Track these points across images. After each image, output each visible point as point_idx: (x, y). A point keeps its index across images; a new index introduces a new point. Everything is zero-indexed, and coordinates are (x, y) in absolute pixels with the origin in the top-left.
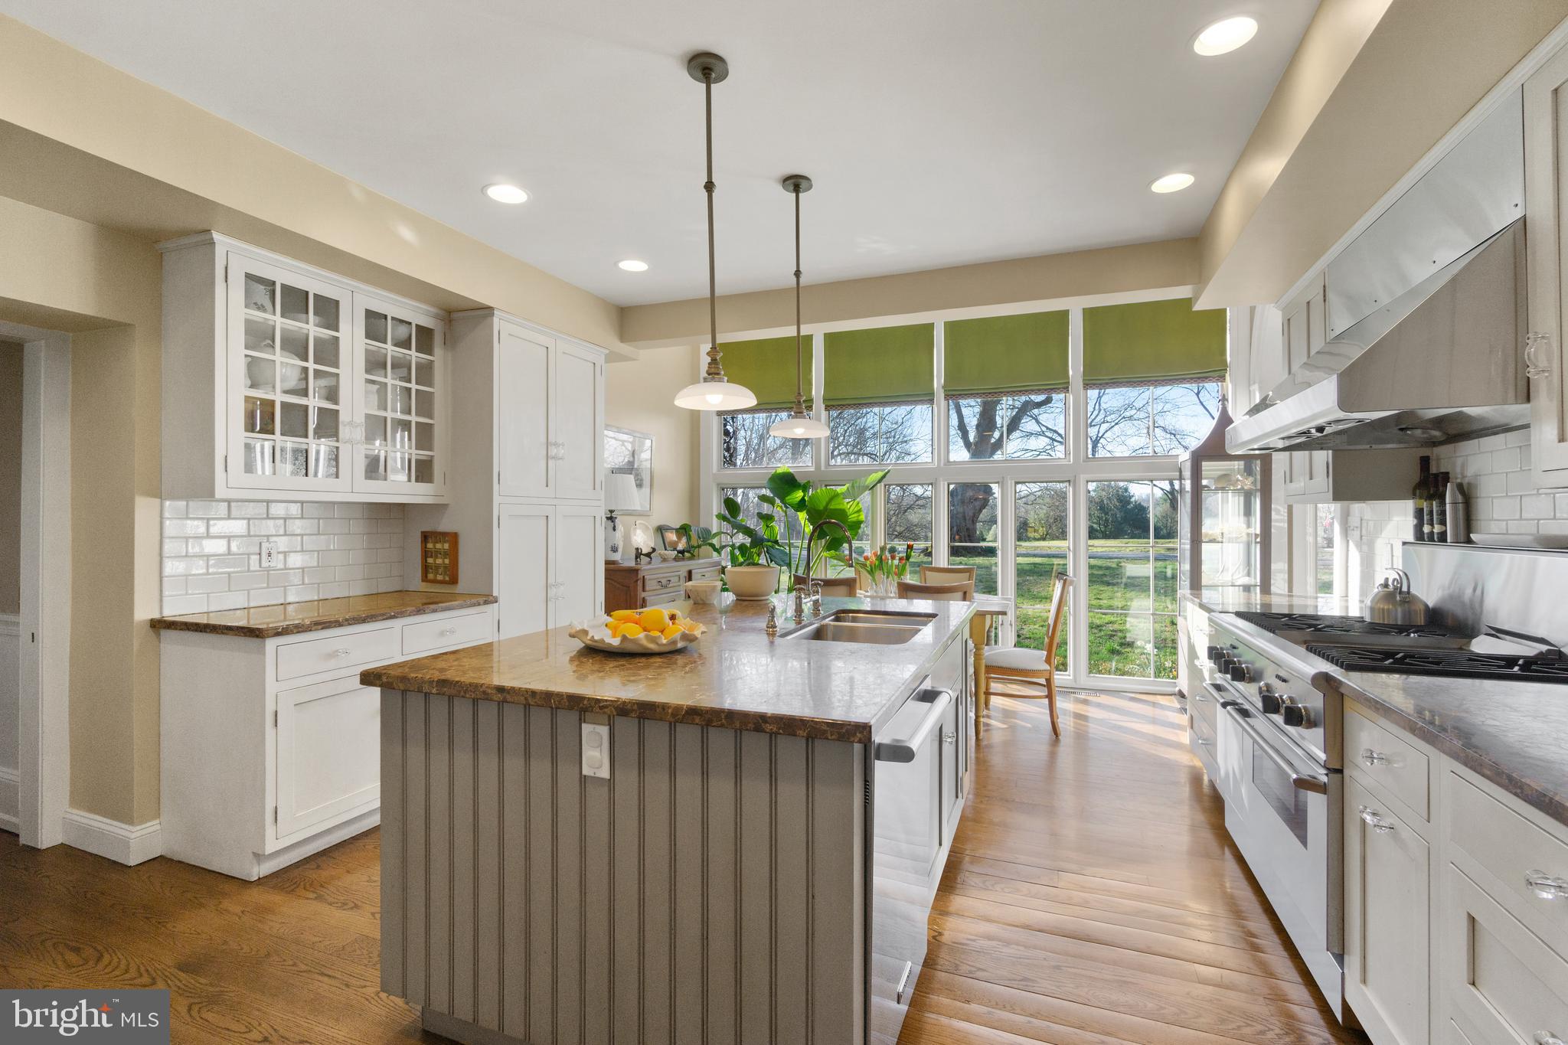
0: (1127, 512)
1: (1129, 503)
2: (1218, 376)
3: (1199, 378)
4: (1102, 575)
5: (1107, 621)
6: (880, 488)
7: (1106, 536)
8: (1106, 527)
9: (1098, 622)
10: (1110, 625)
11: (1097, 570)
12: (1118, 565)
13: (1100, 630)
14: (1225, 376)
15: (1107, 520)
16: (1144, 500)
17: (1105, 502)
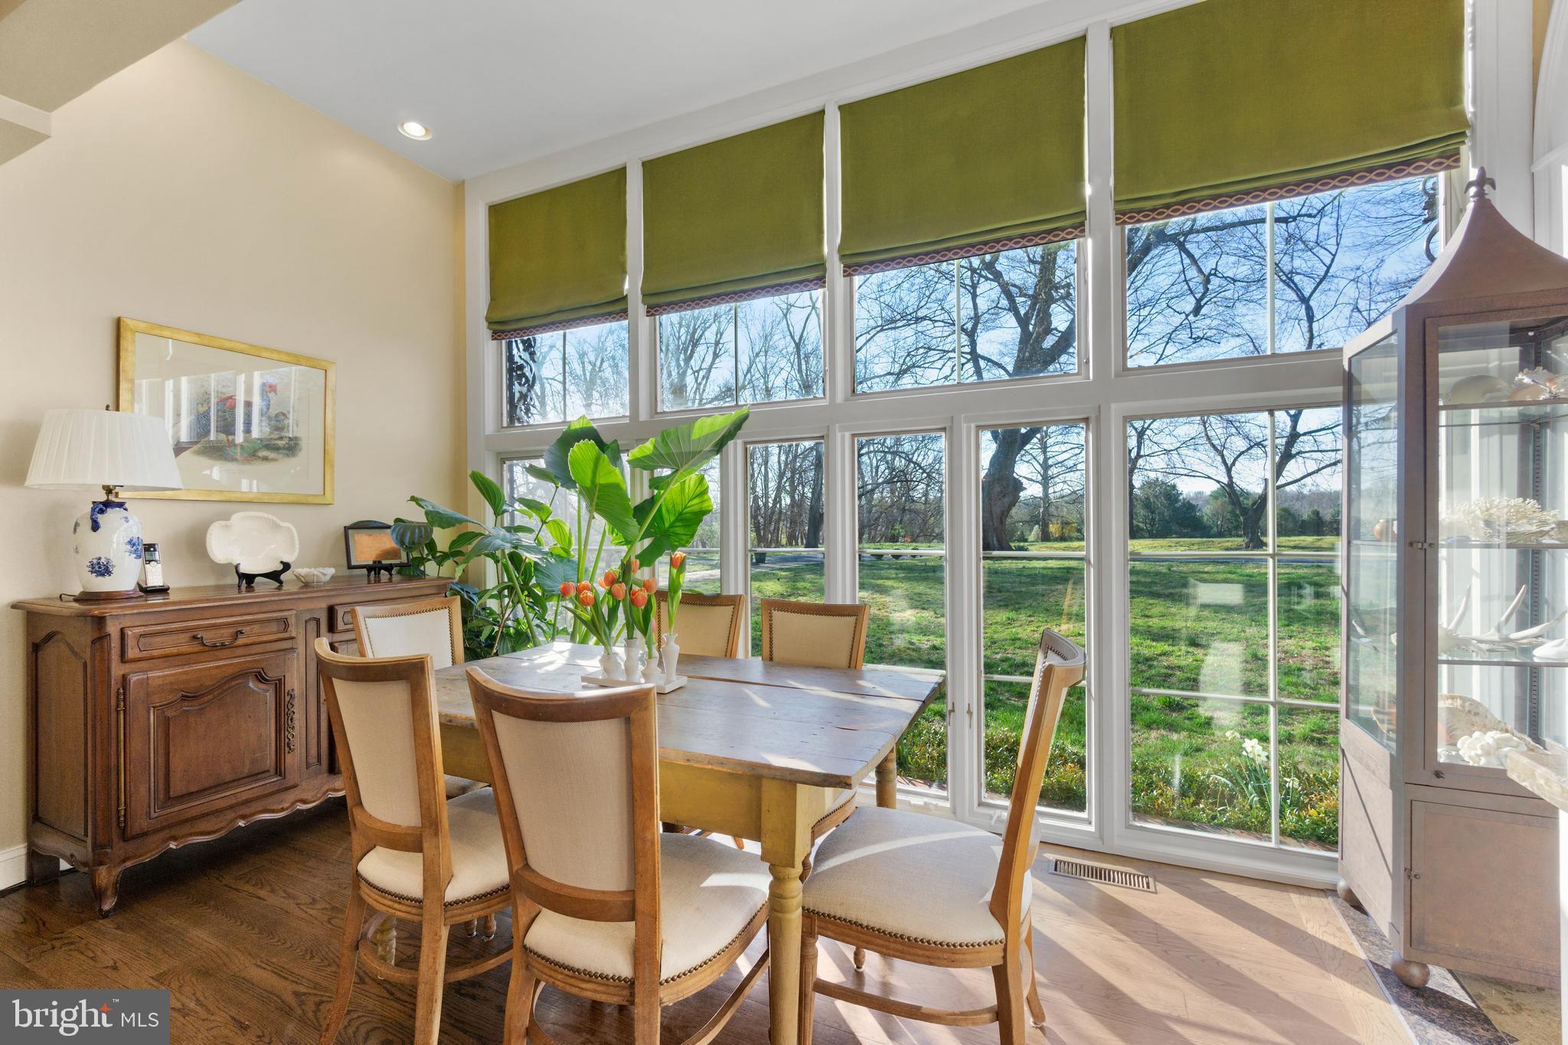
0: (1175, 510)
1: (1177, 500)
2: (1441, 156)
3: (1389, 167)
4: (1150, 583)
5: (1159, 652)
6: (735, 447)
7: (1153, 535)
8: (1152, 526)
9: (1147, 652)
10: (1164, 658)
11: (1145, 577)
12: (1170, 570)
13: (1150, 667)
14: (1457, 152)
15: (1153, 519)
16: (1192, 499)
17: (1152, 500)
